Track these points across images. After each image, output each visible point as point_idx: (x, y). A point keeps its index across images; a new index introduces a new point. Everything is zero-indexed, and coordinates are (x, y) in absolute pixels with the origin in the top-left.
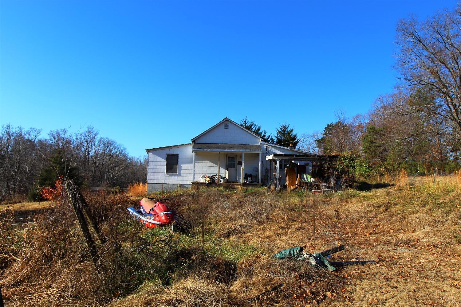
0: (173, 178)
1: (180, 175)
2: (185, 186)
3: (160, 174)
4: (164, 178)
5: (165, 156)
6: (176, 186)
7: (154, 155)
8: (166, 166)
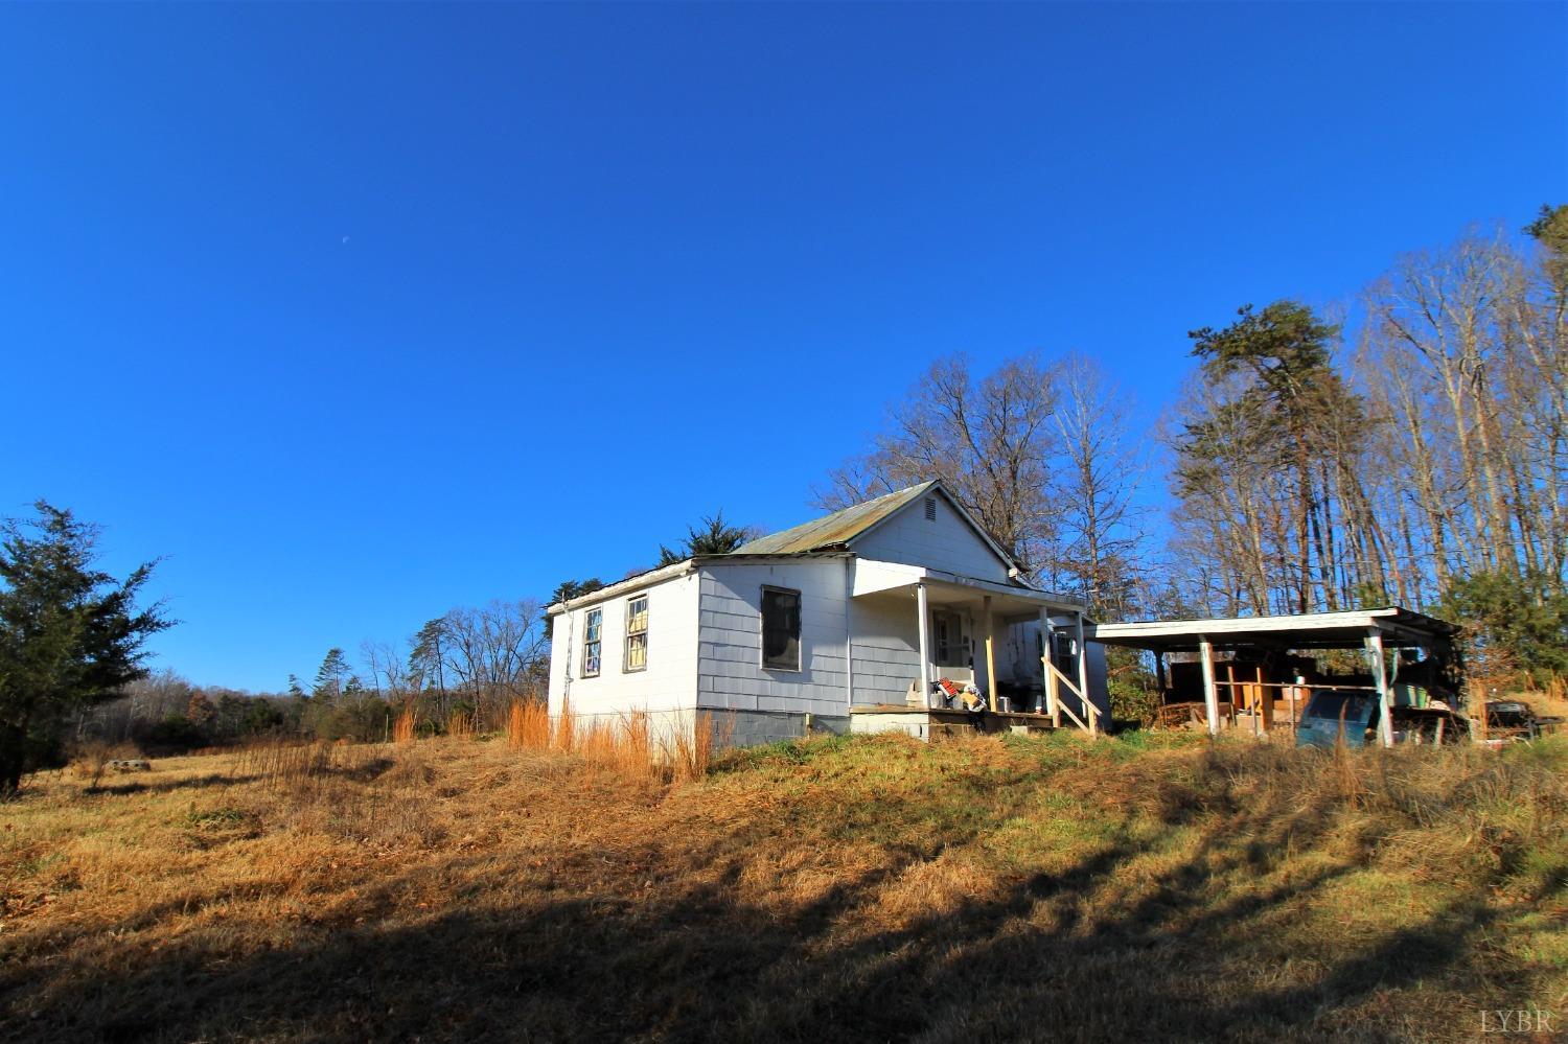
0: (785, 688)
1: (806, 677)
2: (825, 722)
3: (744, 670)
4: (754, 687)
5: (758, 595)
6: (796, 721)
7: (719, 584)
8: (761, 637)
